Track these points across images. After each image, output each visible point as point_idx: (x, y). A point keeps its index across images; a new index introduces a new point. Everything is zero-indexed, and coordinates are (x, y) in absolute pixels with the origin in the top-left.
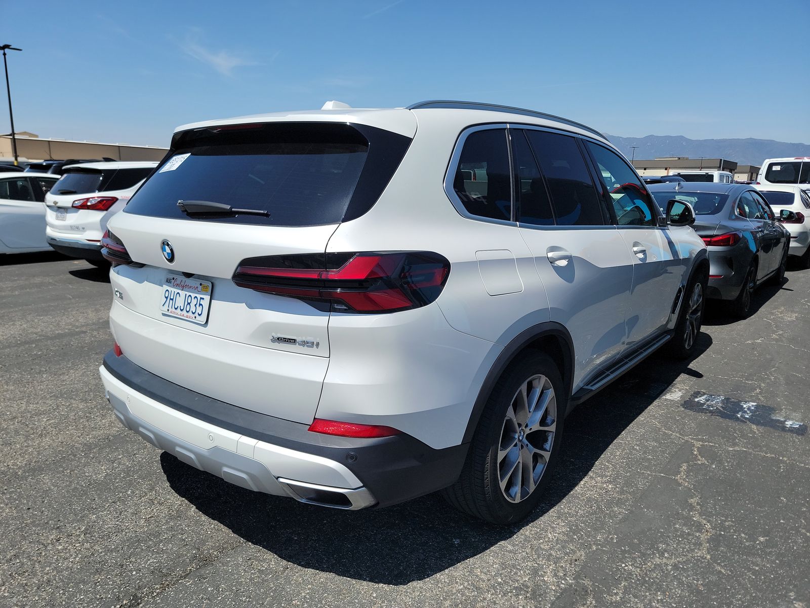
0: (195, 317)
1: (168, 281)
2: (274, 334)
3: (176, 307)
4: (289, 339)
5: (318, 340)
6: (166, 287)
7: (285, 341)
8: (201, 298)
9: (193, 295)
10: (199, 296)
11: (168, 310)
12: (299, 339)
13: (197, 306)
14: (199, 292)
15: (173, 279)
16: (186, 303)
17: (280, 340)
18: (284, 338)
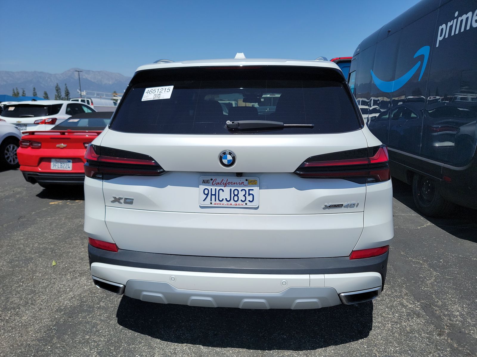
0: (246, 204)
1: (205, 182)
2: (326, 204)
3: (221, 199)
4: (338, 205)
5: (358, 202)
6: (202, 187)
7: (335, 207)
8: (249, 190)
9: (240, 189)
10: (247, 189)
11: (211, 203)
12: (345, 204)
13: (247, 195)
14: (245, 186)
15: (212, 180)
16: (233, 195)
17: (331, 207)
18: (334, 205)
